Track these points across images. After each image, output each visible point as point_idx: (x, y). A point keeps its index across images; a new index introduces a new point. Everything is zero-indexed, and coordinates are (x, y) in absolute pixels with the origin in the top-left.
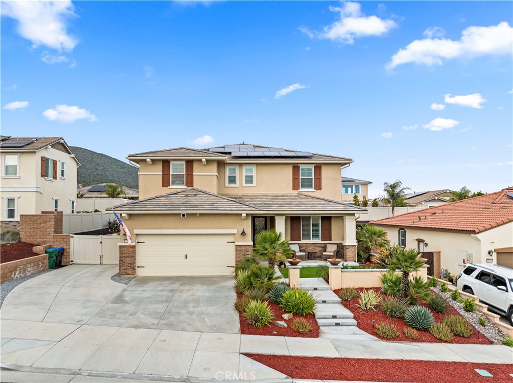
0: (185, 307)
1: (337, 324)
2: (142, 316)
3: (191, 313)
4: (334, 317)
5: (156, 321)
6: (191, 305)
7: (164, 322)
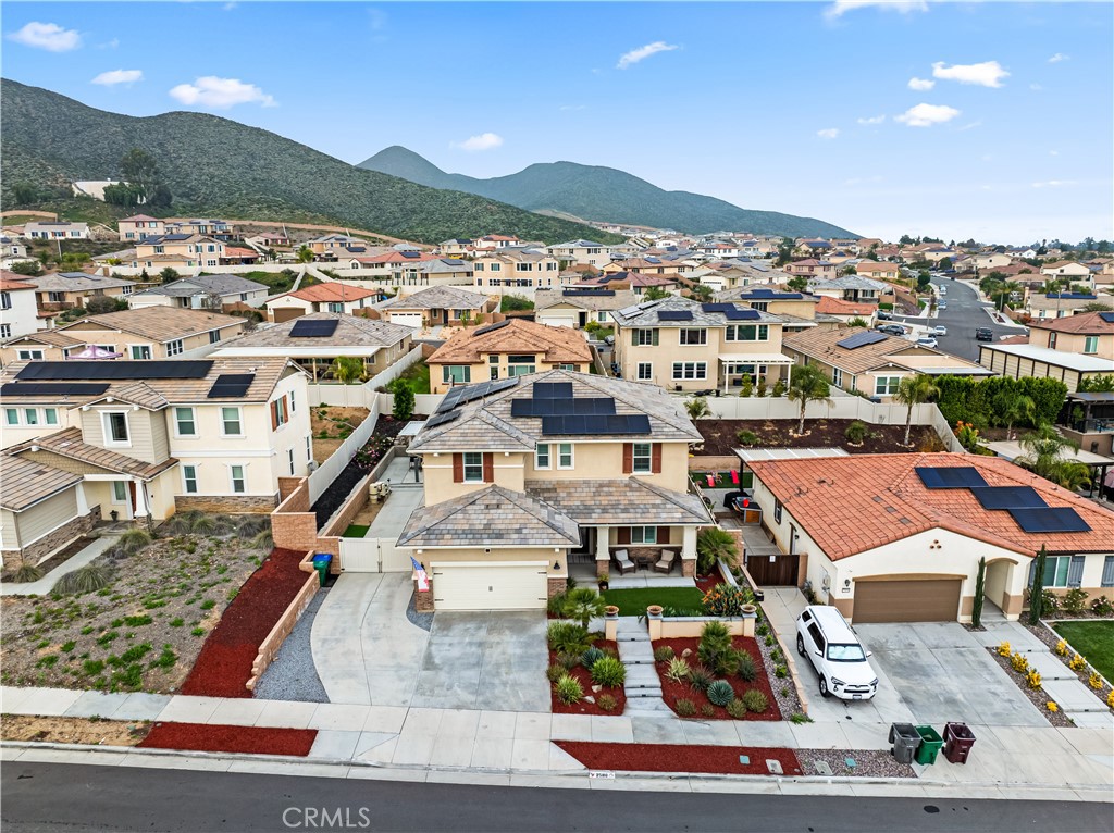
0: (498, 674)
1: (644, 696)
2: (459, 691)
3: (505, 684)
4: (642, 687)
5: (473, 698)
6: (503, 670)
7: (481, 699)
